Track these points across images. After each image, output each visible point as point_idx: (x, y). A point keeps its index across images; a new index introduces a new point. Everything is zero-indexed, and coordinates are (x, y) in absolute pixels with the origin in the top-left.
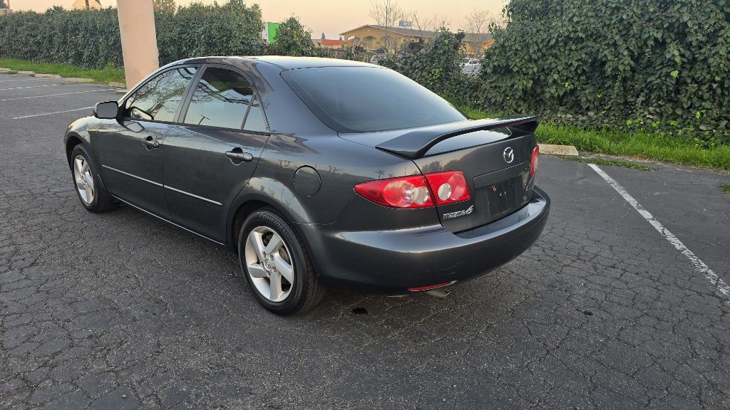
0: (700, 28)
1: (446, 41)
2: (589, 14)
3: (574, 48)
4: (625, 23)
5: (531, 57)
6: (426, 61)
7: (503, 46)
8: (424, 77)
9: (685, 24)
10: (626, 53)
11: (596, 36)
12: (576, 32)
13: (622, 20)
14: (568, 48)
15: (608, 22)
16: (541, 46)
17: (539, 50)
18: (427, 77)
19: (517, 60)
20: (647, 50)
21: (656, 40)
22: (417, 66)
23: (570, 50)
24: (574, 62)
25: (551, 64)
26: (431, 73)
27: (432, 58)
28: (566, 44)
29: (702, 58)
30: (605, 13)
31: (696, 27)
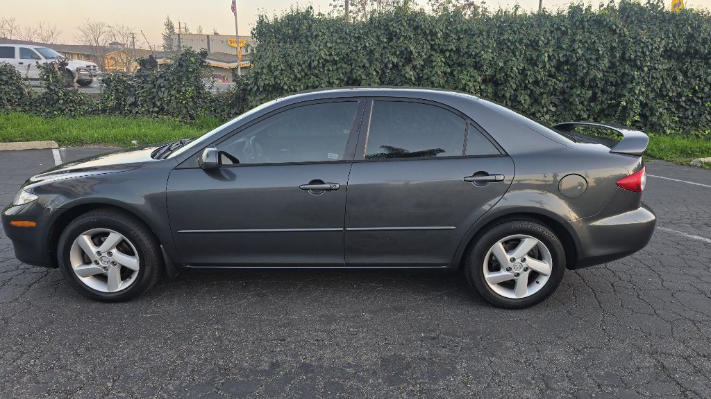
0: (419, 55)
1: (192, 59)
2: (338, 41)
3: (331, 68)
4: (368, 49)
5: (296, 76)
6: (173, 79)
7: (269, 66)
8: (173, 96)
9: (411, 52)
10: (375, 73)
11: (346, 59)
12: (331, 55)
13: (365, 46)
14: (326, 68)
15: (354, 48)
16: (304, 66)
17: (302, 70)
18: (178, 96)
19: (285, 79)
20: (388, 71)
21: (393, 63)
22: (162, 85)
23: (329, 70)
24: (335, 81)
25: (314, 82)
26: (181, 91)
27: (179, 76)
28: (324, 66)
29: (425, 77)
30: (351, 40)
31: (417, 55)
